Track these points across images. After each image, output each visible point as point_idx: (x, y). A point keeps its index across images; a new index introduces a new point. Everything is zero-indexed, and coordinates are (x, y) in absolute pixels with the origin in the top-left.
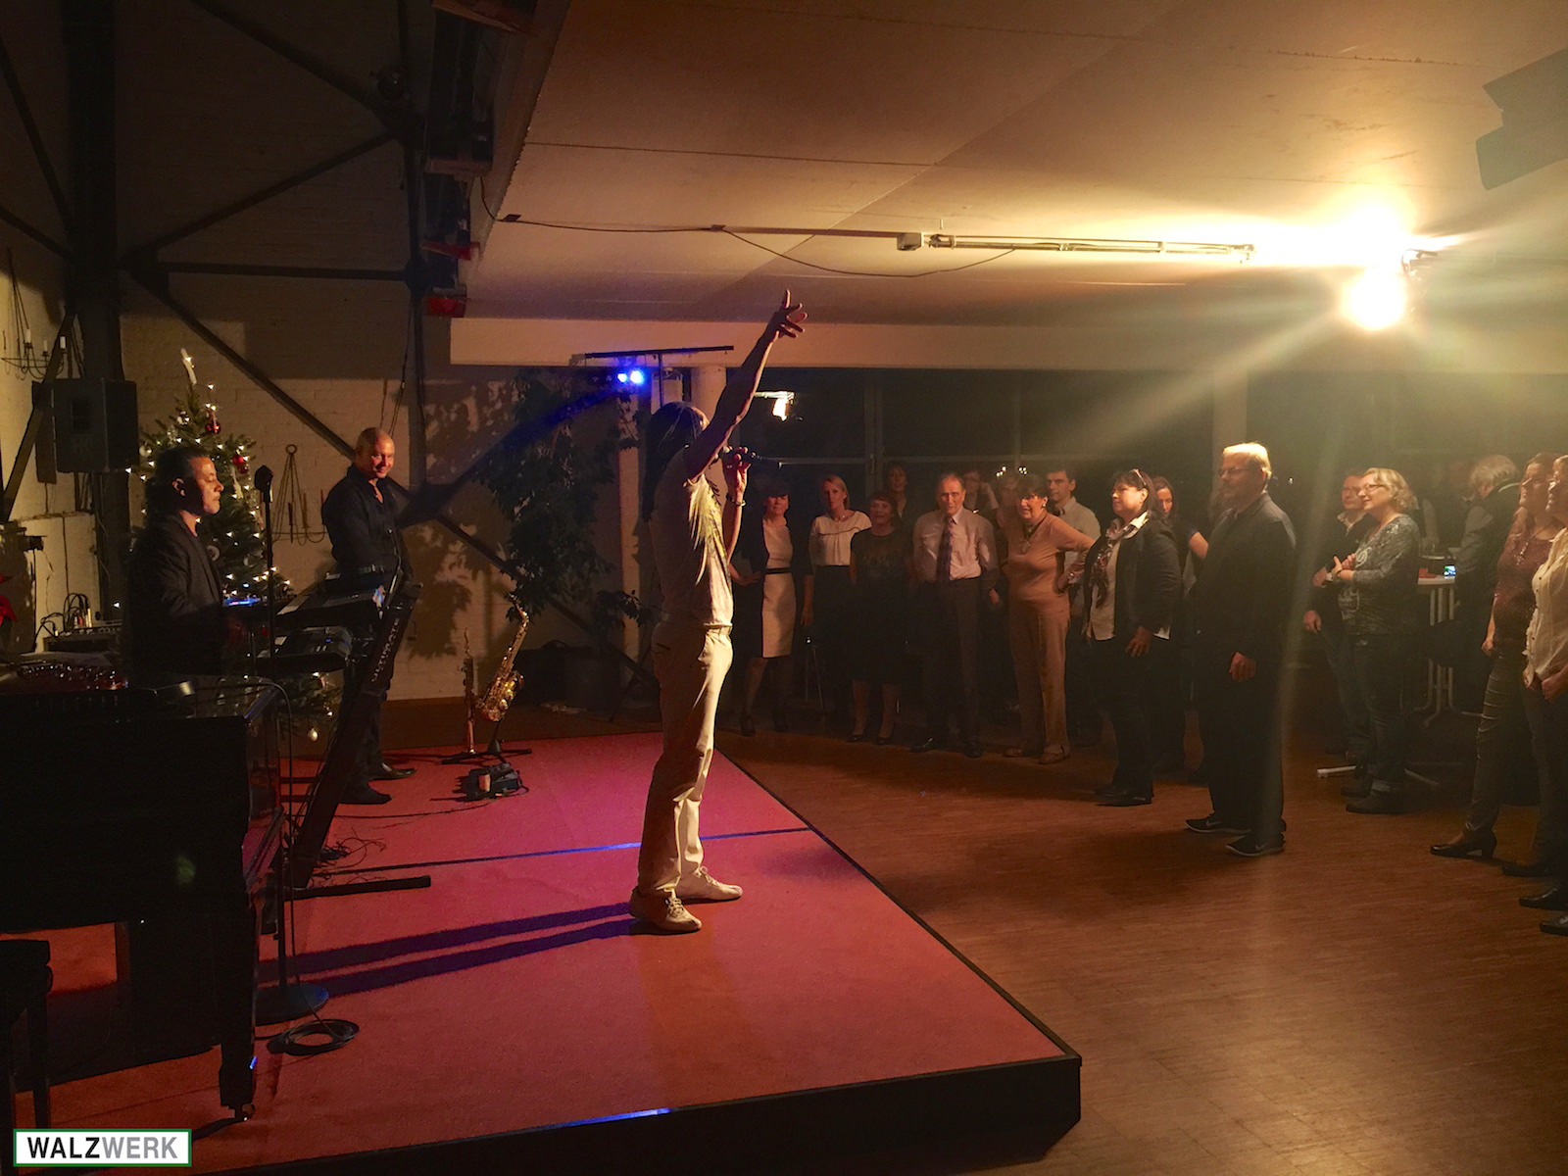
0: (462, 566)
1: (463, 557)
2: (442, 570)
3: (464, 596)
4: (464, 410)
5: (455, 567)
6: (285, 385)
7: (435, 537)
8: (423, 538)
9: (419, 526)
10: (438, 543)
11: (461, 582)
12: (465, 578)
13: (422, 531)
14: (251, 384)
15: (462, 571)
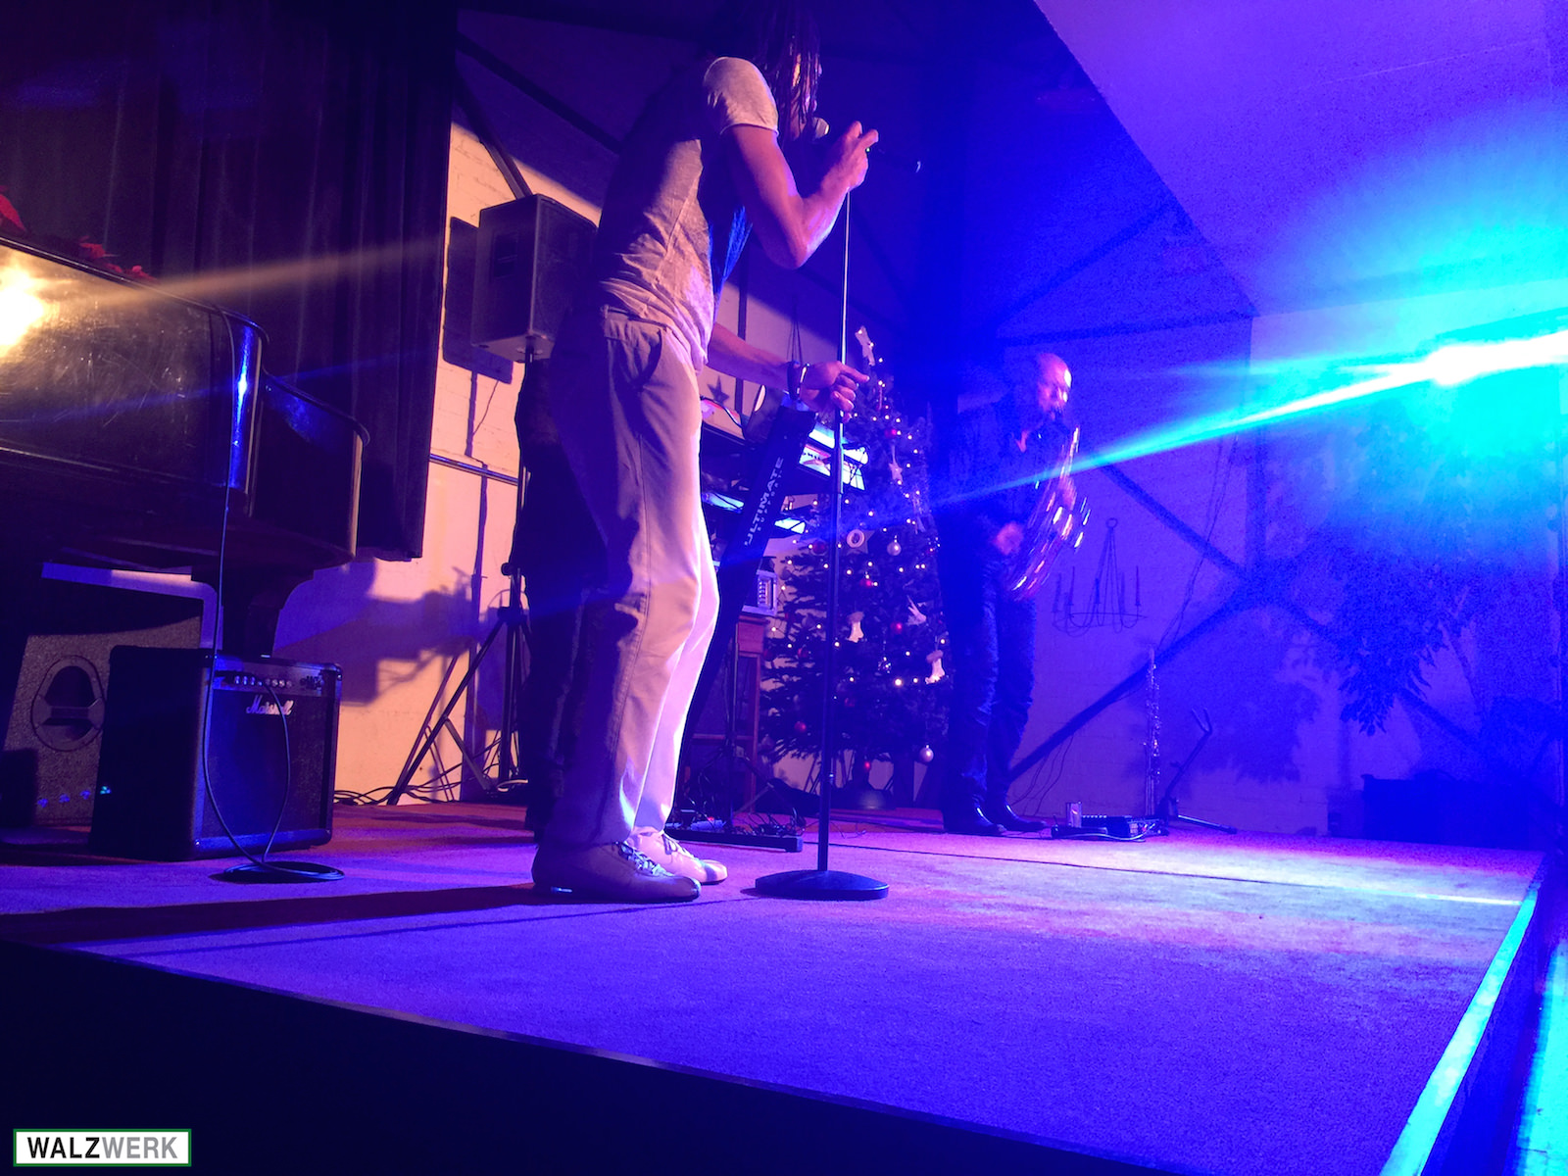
0: (1310, 662)
1: (1311, 653)
2: (1281, 666)
3: (1311, 707)
5: (1301, 665)
7: (1275, 626)
9: (1256, 611)
10: (1279, 634)
11: (1307, 684)
12: (1315, 680)
13: (1259, 617)
15: (1310, 670)
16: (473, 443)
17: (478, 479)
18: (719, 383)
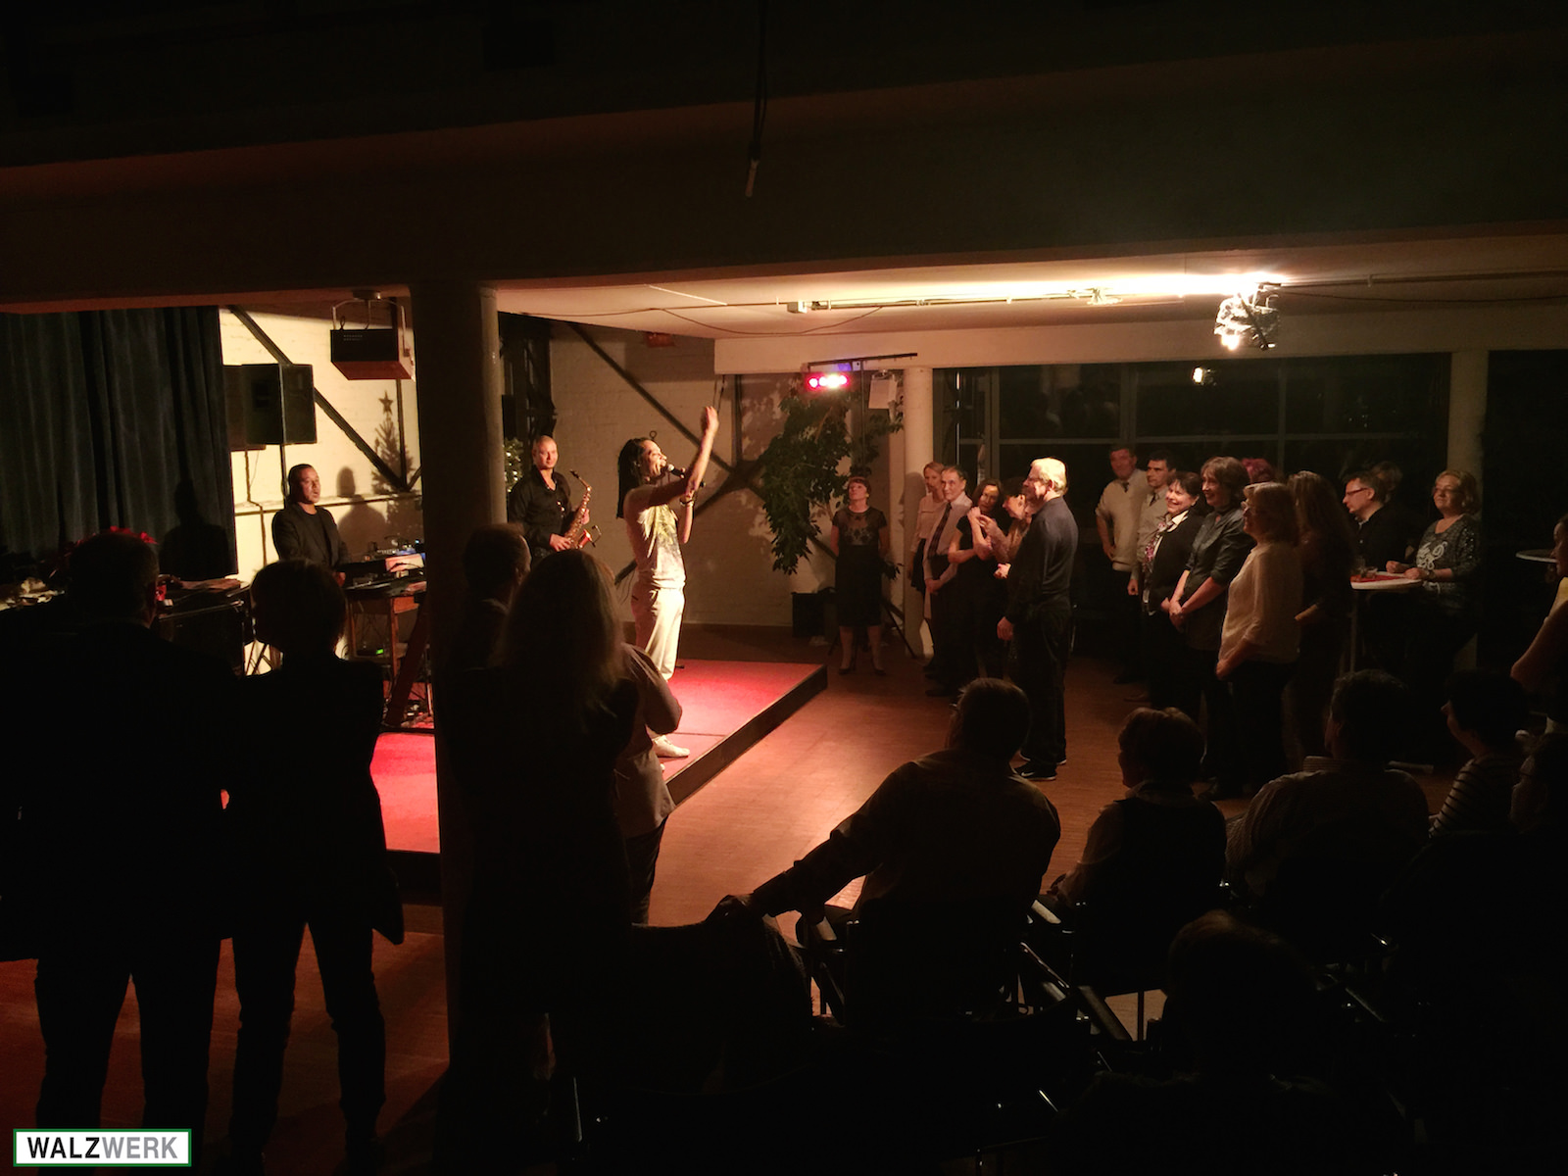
2: (753, 526)
4: (771, 402)
5: (763, 525)
6: (649, 387)
7: (748, 501)
8: (740, 502)
9: (738, 493)
10: (751, 506)
13: (740, 496)
14: (627, 386)
16: (251, 492)
17: (259, 516)
18: (386, 396)
